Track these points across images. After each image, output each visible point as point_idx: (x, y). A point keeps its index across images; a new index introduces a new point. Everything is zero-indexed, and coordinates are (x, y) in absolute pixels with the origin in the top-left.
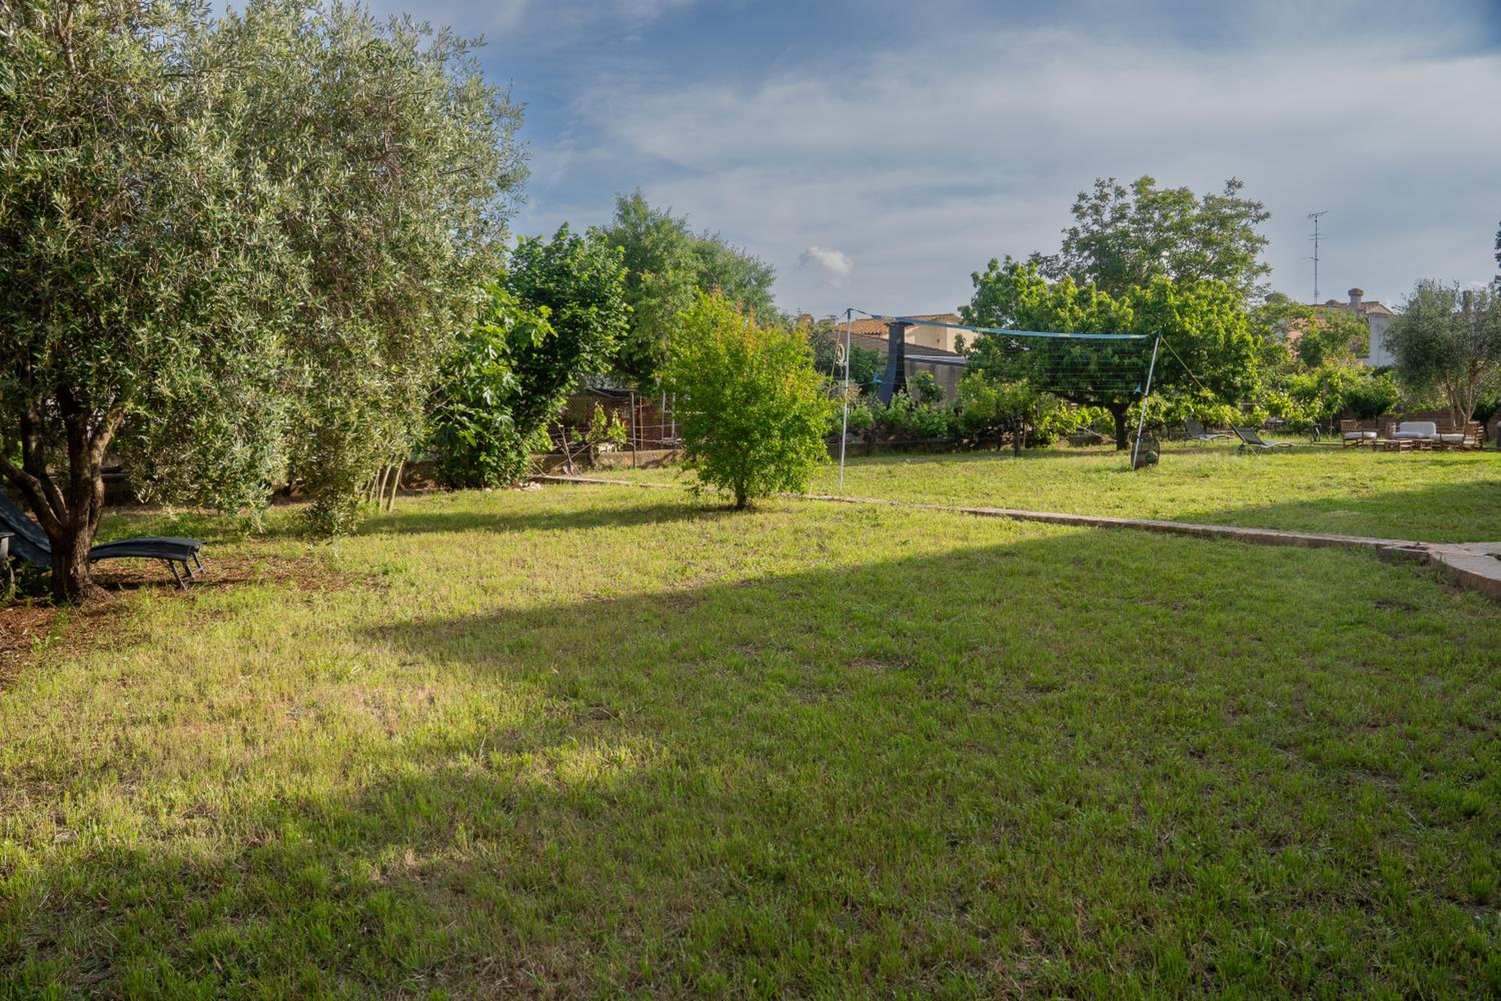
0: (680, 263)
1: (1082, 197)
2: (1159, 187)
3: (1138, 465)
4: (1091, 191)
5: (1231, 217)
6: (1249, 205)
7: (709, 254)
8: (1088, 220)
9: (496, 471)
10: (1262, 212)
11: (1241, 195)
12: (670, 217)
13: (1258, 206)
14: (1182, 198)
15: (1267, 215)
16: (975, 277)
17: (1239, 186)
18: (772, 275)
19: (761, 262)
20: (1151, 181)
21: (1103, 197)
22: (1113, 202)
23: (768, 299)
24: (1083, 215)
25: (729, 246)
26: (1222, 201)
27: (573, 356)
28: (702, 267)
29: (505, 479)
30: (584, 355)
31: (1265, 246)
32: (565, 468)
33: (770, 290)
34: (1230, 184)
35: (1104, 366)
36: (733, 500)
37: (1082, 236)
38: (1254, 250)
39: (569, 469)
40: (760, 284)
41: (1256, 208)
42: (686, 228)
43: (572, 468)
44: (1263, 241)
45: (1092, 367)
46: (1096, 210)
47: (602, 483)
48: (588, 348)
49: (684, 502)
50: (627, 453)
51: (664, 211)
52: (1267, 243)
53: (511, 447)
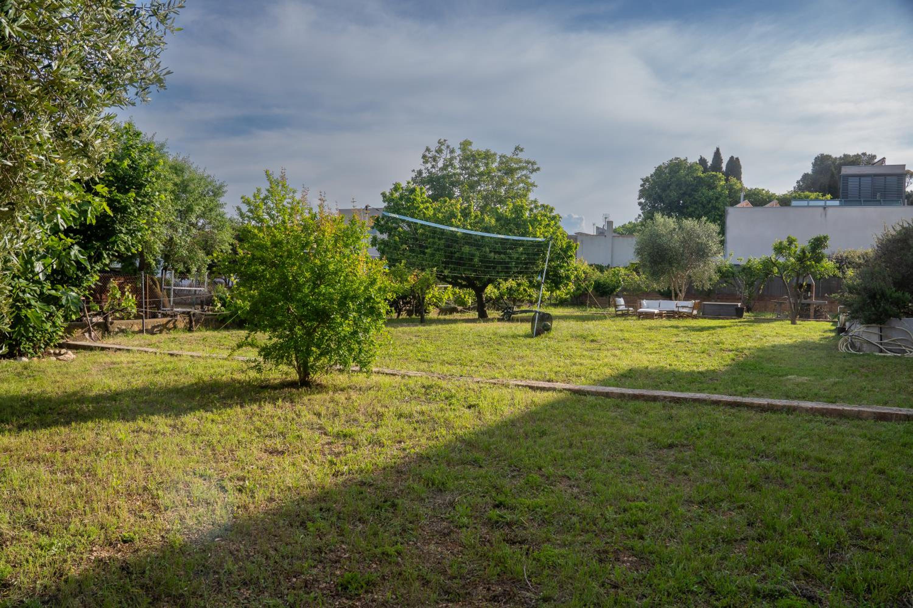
0: (160, 175)
1: (428, 150)
2: (474, 148)
3: (538, 333)
4: (434, 147)
5: (517, 169)
6: (528, 162)
7: (180, 170)
8: (429, 165)
9: (32, 341)
10: (535, 167)
11: (522, 156)
12: (154, 141)
13: (534, 163)
14: (488, 156)
15: (538, 169)
16: (384, 195)
17: (522, 150)
18: (225, 189)
19: (216, 179)
20: (470, 143)
21: (439, 151)
22: (446, 155)
23: (221, 206)
24: (426, 162)
25: (194, 166)
26: (511, 159)
27: (111, 236)
28: (177, 180)
29: (40, 347)
30: (122, 235)
31: (535, 188)
32: (87, 335)
33: (222, 200)
34: (517, 149)
35: (484, 260)
36: (294, 376)
37: (424, 175)
38: (528, 190)
39: (90, 336)
40: (216, 195)
41: (532, 164)
42: (165, 150)
43: (93, 334)
44: (533, 185)
45: (476, 260)
46: (434, 159)
47: (128, 350)
48: (124, 230)
49: (241, 377)
50: (136, 321)
51: (149, 136)
52: (536, 186)
53: (47, 318)
